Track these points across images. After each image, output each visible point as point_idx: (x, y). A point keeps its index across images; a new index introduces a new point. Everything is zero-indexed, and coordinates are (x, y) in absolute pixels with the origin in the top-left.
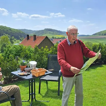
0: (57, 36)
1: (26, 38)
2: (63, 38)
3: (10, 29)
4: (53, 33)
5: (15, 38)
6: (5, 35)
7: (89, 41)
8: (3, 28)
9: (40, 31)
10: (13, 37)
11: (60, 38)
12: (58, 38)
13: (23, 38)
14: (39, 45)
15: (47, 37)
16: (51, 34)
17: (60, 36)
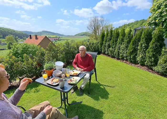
0: (52, 36)
1: (29, 37)
2: (56, 38)
3: (14, 31)
4: (49, 34)
5: (19, 37)
6: (10, 35)
7: (73, 39)
8: (7, 30)
9: (38, 32)
10: (17, 37)
11: (54, 38)
12: (53, 38)
13: (26, 37)
14: (41, 42)
15: (46, 37)
16: (47, 34)
17: (54, 36)
